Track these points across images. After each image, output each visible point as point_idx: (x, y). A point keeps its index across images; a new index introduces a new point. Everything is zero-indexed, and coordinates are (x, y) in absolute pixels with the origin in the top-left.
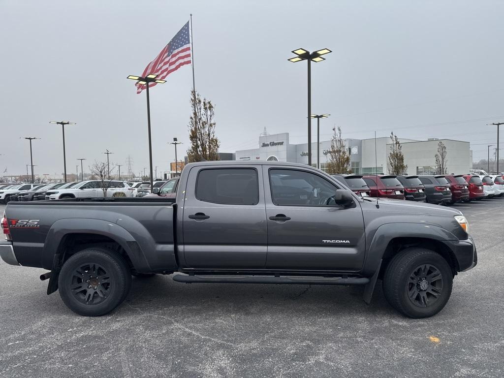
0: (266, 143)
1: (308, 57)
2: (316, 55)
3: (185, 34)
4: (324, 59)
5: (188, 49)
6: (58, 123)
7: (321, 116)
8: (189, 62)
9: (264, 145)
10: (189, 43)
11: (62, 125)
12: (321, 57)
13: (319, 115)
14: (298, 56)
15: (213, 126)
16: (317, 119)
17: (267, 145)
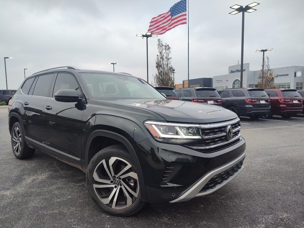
0: (233, 70)
1: (243, 10)
2: (247, 8)
3: (184, 6)
4: (256, 10)
5: (185, 15)
6: (111, 64)
7: (266, 50)
8: (186, 23)
9: (232, 72)
10: (186, 11)
11: (113, 65)
12: (252, 9)
13: (264, 50)
14: (235, 10)
15: (170, 59)
16: (263, 52)
17: (234, 72)
